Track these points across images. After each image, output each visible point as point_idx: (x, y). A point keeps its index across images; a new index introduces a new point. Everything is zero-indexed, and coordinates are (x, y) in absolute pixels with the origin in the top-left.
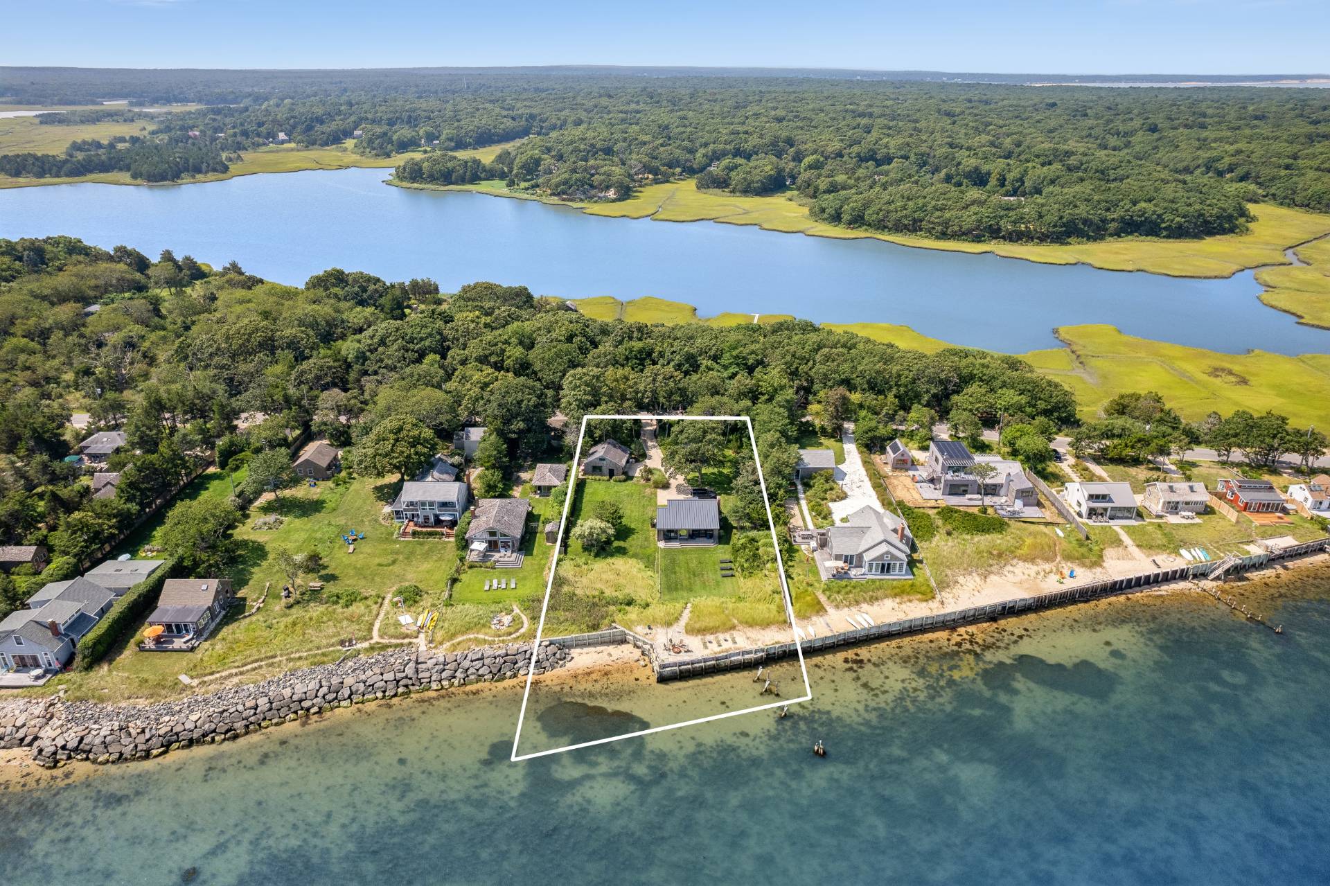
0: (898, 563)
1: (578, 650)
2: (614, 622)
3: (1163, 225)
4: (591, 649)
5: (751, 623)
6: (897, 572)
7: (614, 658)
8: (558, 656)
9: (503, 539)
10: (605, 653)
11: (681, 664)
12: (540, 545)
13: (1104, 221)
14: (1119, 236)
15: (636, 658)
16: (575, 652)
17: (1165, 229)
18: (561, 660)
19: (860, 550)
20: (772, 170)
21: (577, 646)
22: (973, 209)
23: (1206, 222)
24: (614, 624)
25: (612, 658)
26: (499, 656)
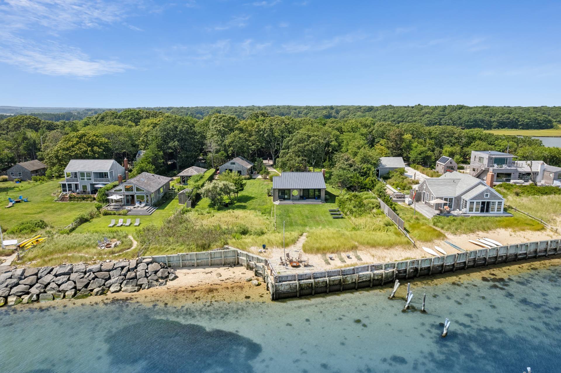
0: (497, 201)
1: (185, 271)
2: (227, 244)
3: (519, 123)
4: (200, 270)
5: (374, 245)
6: (496, 212)
7: (223, 278)
8: (159, 274)
9: (139, 193)
10: (214, 274)
11: (301, 277)
12: (172, 205)
13: (490, 122)
14: (499, 129)
15: (248, 278)
16: (179, 272)
17: (520, 125)
18: (162, 278)
19: (457, 194)
20: (326, 113)
21: (184, 266)
22: (427, 116)
23: (539, 123)
24: (226, 246)
25: (220, 278)
26: (90, 271)
